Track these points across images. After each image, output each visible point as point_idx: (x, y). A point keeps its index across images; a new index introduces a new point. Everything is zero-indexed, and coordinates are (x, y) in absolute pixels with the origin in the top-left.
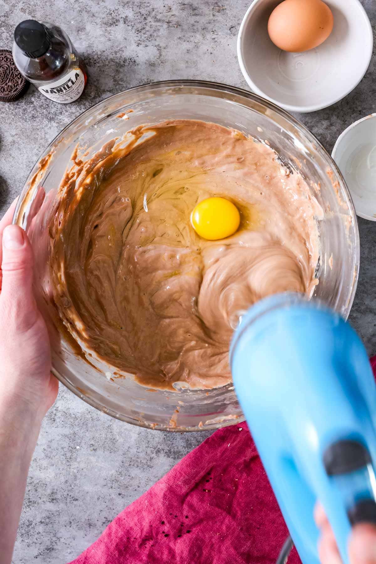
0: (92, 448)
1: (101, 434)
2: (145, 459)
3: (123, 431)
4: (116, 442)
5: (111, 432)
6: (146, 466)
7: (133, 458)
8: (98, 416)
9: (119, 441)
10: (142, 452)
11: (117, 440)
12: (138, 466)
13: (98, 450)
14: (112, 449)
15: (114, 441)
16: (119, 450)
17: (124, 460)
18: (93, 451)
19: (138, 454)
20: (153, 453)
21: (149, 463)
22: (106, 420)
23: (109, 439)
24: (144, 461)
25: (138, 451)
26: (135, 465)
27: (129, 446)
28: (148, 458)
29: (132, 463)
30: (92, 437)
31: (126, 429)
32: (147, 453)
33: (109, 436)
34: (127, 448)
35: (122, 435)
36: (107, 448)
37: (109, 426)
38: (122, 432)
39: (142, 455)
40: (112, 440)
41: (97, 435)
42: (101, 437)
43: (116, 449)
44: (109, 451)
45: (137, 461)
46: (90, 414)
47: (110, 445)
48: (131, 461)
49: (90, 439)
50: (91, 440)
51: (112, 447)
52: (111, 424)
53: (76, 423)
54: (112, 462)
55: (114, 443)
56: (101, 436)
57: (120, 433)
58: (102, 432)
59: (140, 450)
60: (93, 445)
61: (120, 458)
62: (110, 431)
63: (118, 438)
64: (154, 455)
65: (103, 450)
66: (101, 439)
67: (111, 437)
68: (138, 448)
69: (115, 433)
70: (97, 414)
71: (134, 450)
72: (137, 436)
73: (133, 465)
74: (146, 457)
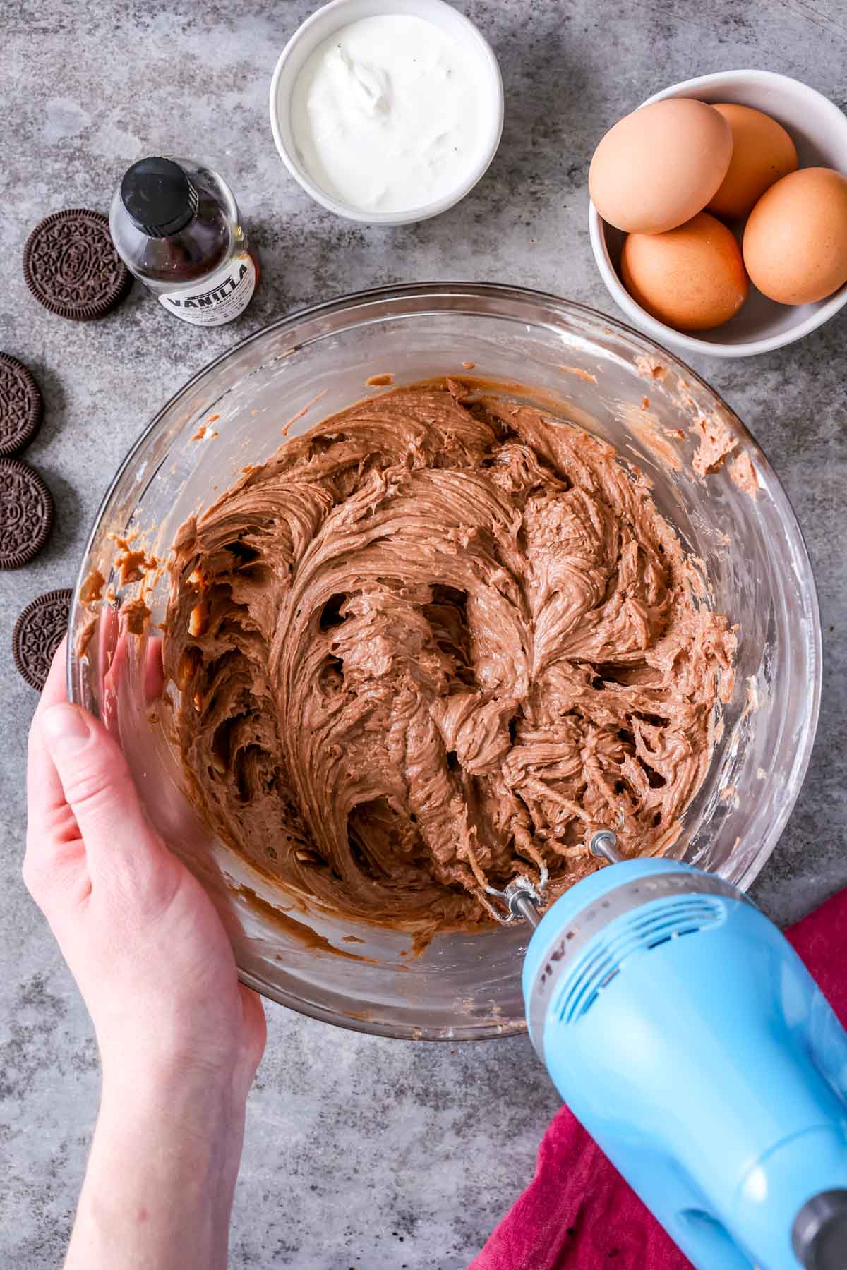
2: (370, 1108)
4: (307, 1069)
5: (297, 1048)
6: (372, 1126)
7: (345, 1108)
9: (314, 1067)
10: (364, 1093)
12: (354, 1125)
15: (302, 1067)
16: (313, 1087)
17: (325, 1110)
19: (355, 1097)
20: (389, 1097)
21: (379, 1119)
22: (285, 1021)
23: (291, 1064)
24: (369, 1114)
25: (357, 1090)
26: (350, 1123)
27: (335, 1079)
28: (378, 1107)
29: (342, 1118)
31: (330, 1042)
32: (374, 1095)
33: (292, 1055)
34: (331, 1084)
35: (322, 1054)
36: (288, 1083)
39: (365, 1100)
43: (306, 1087)
45: (352, 1114)
48: (339, 1114)
51: (297, 1081)
54: (299, 1116)
57: (317, 1051)
59: (360, 1089)
61: (315, 1107)
63: (311, 1061)
64: (391, 1100)
67: (296, 1059)
68: (356, 1083)
69: (306, 1051)
71: (346, 1090)
72: (355, 1056)
73: (345, 1123)
74: (374, 1104)
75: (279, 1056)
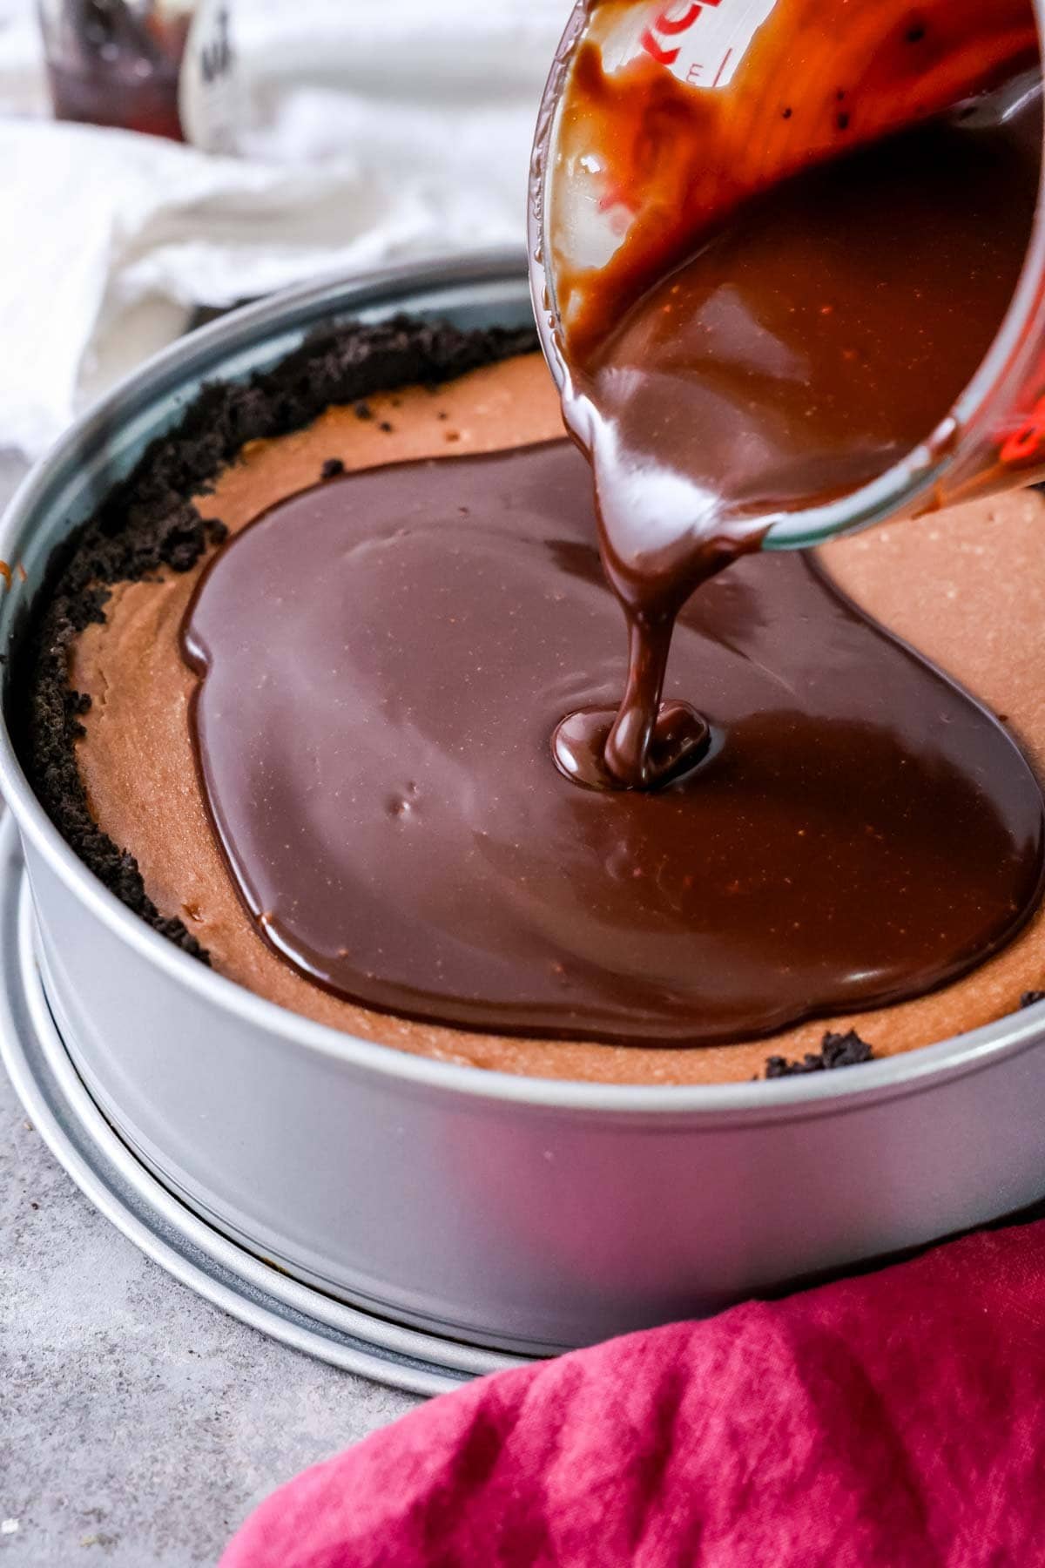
0: (90, 1534)
1: (155, 1460)
3: (283, 1442)
8: (158, 1366)
11: (247, 1494)
13: (124, 1543)
14: (209, 1539)
18: (96, 1547)
30: (103, 1472)
37: (208, 1419)
38: (280, 1452)
40: (216, 1492)
41: (135, 1463)
42: (157, 1474)
44: (189, 1550)
46: (116, 1356)
47: (199, 1517)
49: (88, 1485)
50: (94, 1487)
52: (222, 1408)
53: (30, 1398)
55: (226, 1507)
56: (158, 1467)
58: (166, 1447)
60: (100, 1515)
62: (209, 1445)
65: (153, 1544)
66: (152, 1485)
70: (153, 1362)
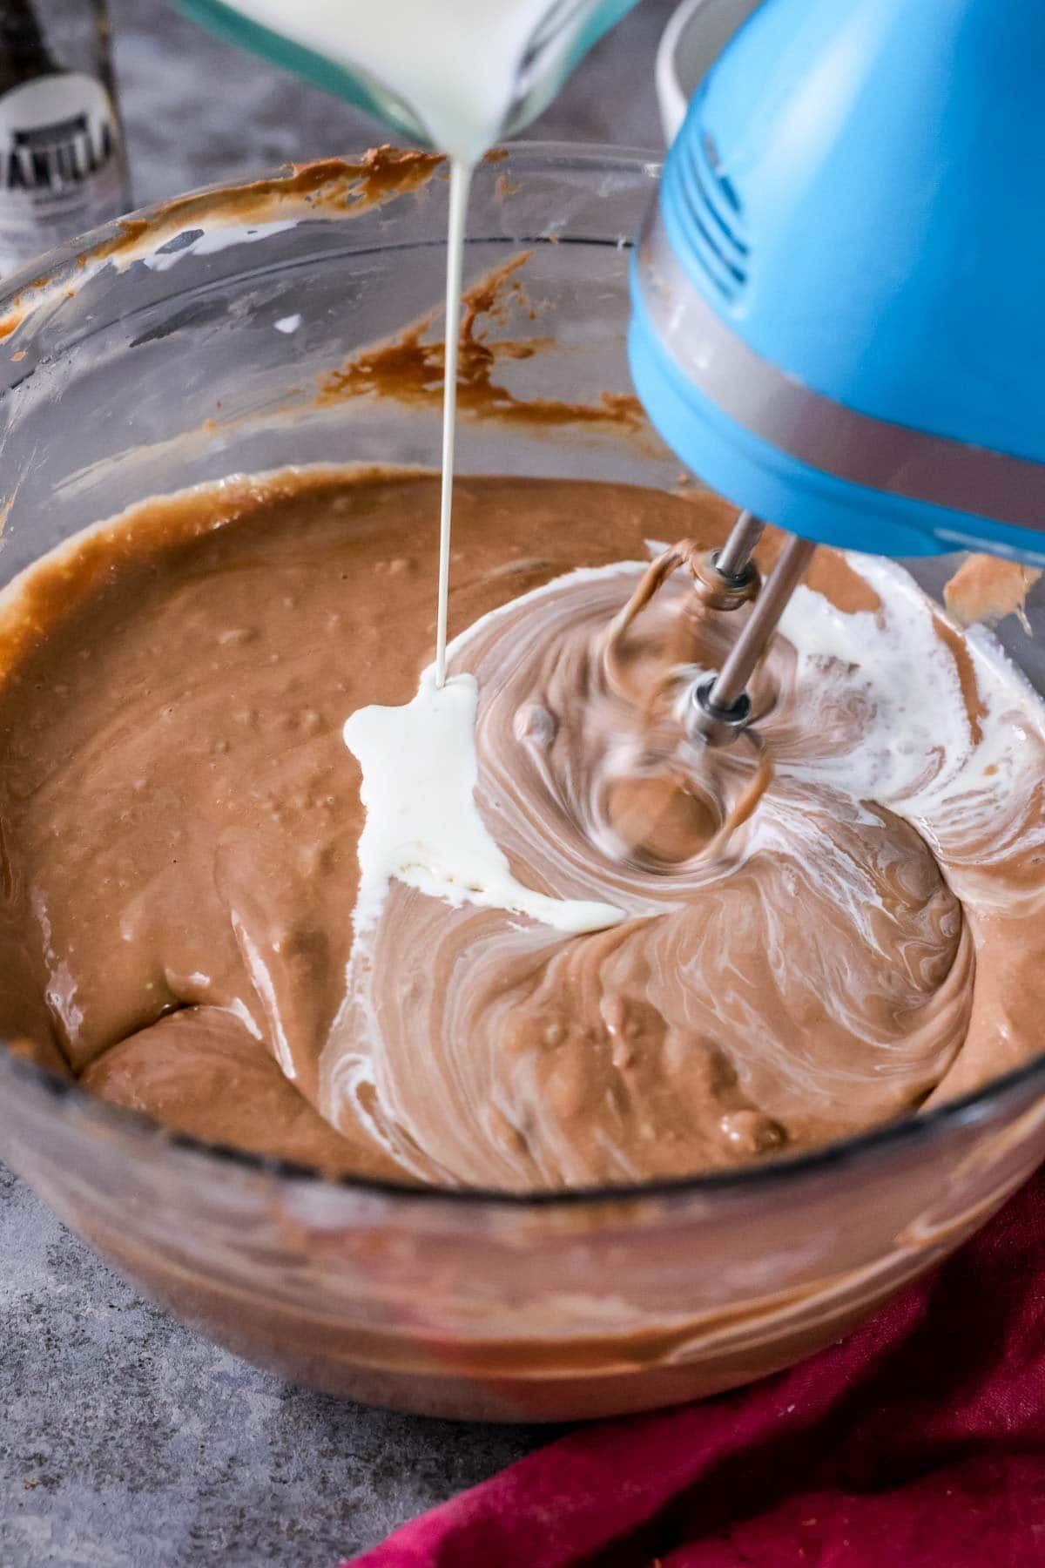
2: (314, 1510)
4: (166, 1436)
5: (144, 1394)
6: (319, 1549)
7: (254, 1513)
9: (185, 1430)
10: (299, 1478)
12: (275, 1550)
15: (153, 1433)
16: (177, 1475)
17: (205, 1520)
19: (276, 1487)
20: (358, 1484)
21: (335, 1533)
22: (119, 1339)
23: (128, 1427)
24: (312, 1525)
25: (282, 1472)
26: (264, 1546)
27: (231, 1451)
28: (331, 1505)
29: (247, 1537)
31: (220, 1377)
32: (324, 1481)
33: (133, 1409)
34: (221, 1464)
35: (200, 1403)
36: (118, 1467)
39: (297, 1494)
43: (162, 1474)
45: (271, 1524)
48: (238, 1528)
51: (141, 1462)
54: (140, 1539)
57: (190, 1397)
59: (289, 1470)
61: (180, 1516)
63: (176, 1415)
64: (363, 1492)
67: (141, 1416)
68: (281, 1459)
69: (163, 1396)
71: (258, 1474)
72: (278, 1403)
73: (253, 1547)
74: (322, 1502)
75: (101, 1413)
